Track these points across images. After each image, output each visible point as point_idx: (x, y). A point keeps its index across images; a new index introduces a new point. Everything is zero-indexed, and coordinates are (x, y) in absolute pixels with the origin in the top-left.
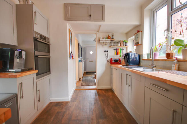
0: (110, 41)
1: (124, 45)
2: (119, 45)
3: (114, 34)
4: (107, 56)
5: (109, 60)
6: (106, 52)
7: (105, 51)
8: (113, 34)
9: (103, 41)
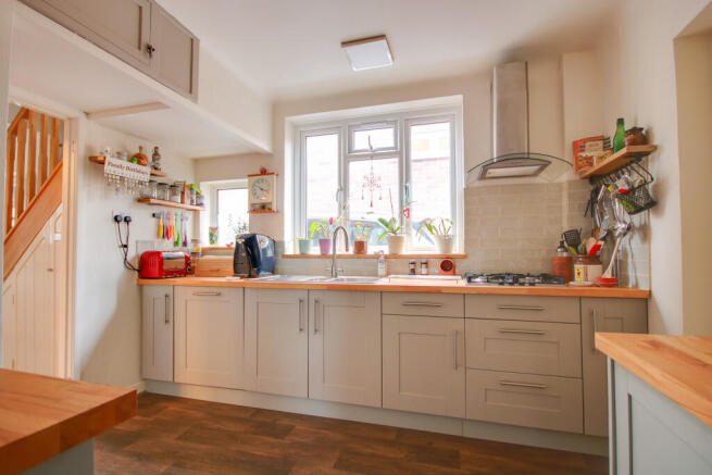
0: (147, 178)
1: (192, 201)
2: (179, 199)
3: (160, 152)
4: (125, 243)
5: (134, 259)
6: (123, 224)
7: (116, 219)
8: (156, 148)
9: (119, 172)
